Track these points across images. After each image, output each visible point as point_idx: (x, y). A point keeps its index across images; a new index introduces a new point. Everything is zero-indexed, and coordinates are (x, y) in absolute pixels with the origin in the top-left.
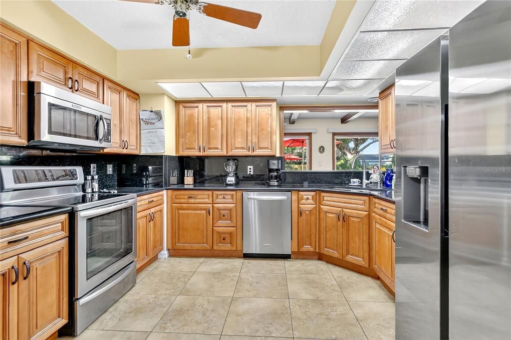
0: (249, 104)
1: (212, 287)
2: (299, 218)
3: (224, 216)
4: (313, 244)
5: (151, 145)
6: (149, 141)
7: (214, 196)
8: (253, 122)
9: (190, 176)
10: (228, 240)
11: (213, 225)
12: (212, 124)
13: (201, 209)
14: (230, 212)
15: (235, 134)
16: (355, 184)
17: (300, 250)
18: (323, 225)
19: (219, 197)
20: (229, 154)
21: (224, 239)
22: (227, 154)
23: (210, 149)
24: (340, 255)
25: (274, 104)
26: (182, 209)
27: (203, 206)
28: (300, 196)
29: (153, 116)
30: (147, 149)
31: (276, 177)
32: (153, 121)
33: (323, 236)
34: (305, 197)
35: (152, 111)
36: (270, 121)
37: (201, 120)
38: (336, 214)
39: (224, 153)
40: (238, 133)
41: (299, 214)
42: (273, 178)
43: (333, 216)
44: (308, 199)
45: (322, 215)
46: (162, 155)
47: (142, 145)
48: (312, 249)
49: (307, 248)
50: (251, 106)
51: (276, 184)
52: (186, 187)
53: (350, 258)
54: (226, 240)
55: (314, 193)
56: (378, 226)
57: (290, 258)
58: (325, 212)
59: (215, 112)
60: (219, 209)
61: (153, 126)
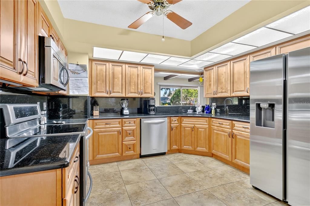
0: (139, 67)
1: (140, 177)
2: (171, 132)
3: (130, 134)
4: (178, 145)
5: (77, 88)
6: (76, 86)
7: (123, 122)
8: (141, 77)
9: (97, 110)
10: (132, 149)
11: (122, 140)
12: (115, 77)
13: (114, 131)
14: (133, 131)
15: (130, 84)
16: (190, 112)
17: (171, 149)
18: (183, 134)
19: (126, 122)
20: (126, 96)
21: (130, 148)
22: (125, 96)
23: (114, 92)
24: (193, 148)
25: (153, 68)
26: (101, 132)
27: (115, 129)
28: (171, 119)
29: (79, 68)
30: (74, 91)
31: (154, 110)
32: (78, 72)
33: (183, 140)
34: (174, 120)
35: (78, 65)
36: (150, 78)
37: (108, 73)
38: (191, 128)
39: (123, 95)
40: (132, 84)
41: (171, 130)
42: (152, 110)
43: (189, 129)
44: (175, 121)
45: (182, 129)
46: (87, 96)
47: (70, 88)
48: (177, 148)
49: (175, 147)
50: (140, 68)
51: (154, 113)
52: (94, 118)
53: (199, 149)
54: (131, 149)
55: (178, 118)
56: (215, 131)
57: (166, 154)
58: (184, 127)
59: (118, 69)
60: (126, 131)
61: (79, 75)
